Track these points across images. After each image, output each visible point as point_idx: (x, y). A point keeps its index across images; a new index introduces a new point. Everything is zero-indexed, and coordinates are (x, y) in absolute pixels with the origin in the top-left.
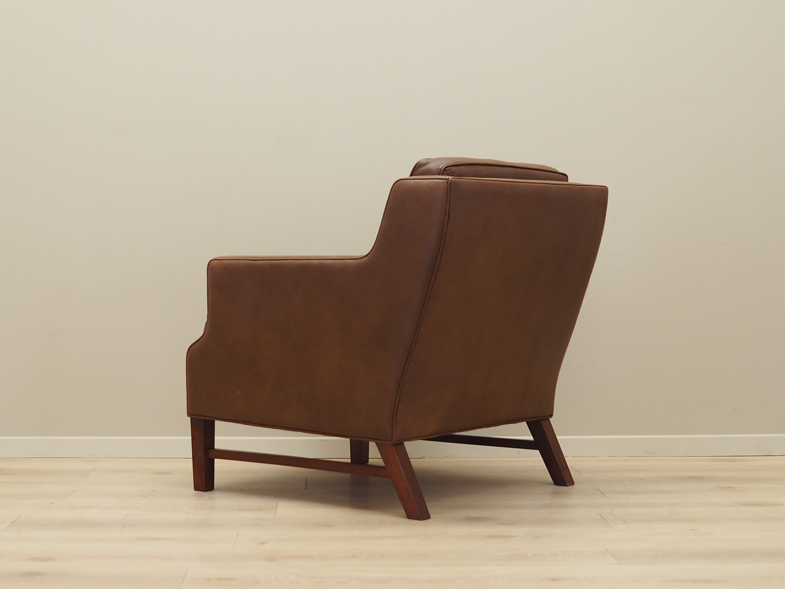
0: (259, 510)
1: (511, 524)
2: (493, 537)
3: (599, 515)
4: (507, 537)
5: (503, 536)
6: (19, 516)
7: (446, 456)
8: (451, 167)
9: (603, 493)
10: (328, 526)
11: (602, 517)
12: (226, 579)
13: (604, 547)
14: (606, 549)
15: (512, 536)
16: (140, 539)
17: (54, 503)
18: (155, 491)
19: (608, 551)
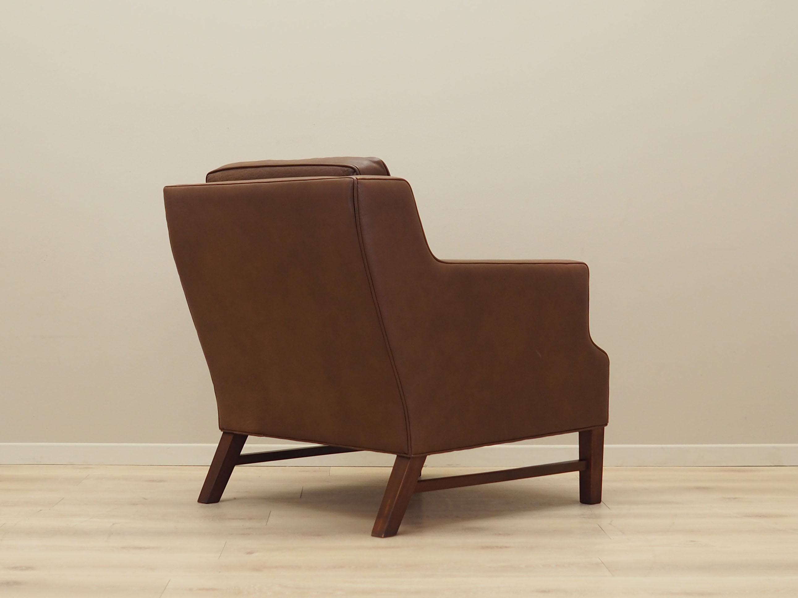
0: (250, 519)
1: (508, 534)
2: (487, 547)
3: (598, 526)
4: (501, 548)
5: (497, 547)
6: (4, 524)
7: (449, 465)
11: (601, 528)
12: (208, 590)
13: (599, 559)
14: (601, 561)
15: (506, 547)
16: (124, 548)
17: (41, 511)
18: (146, 499)
19: (603, 563)
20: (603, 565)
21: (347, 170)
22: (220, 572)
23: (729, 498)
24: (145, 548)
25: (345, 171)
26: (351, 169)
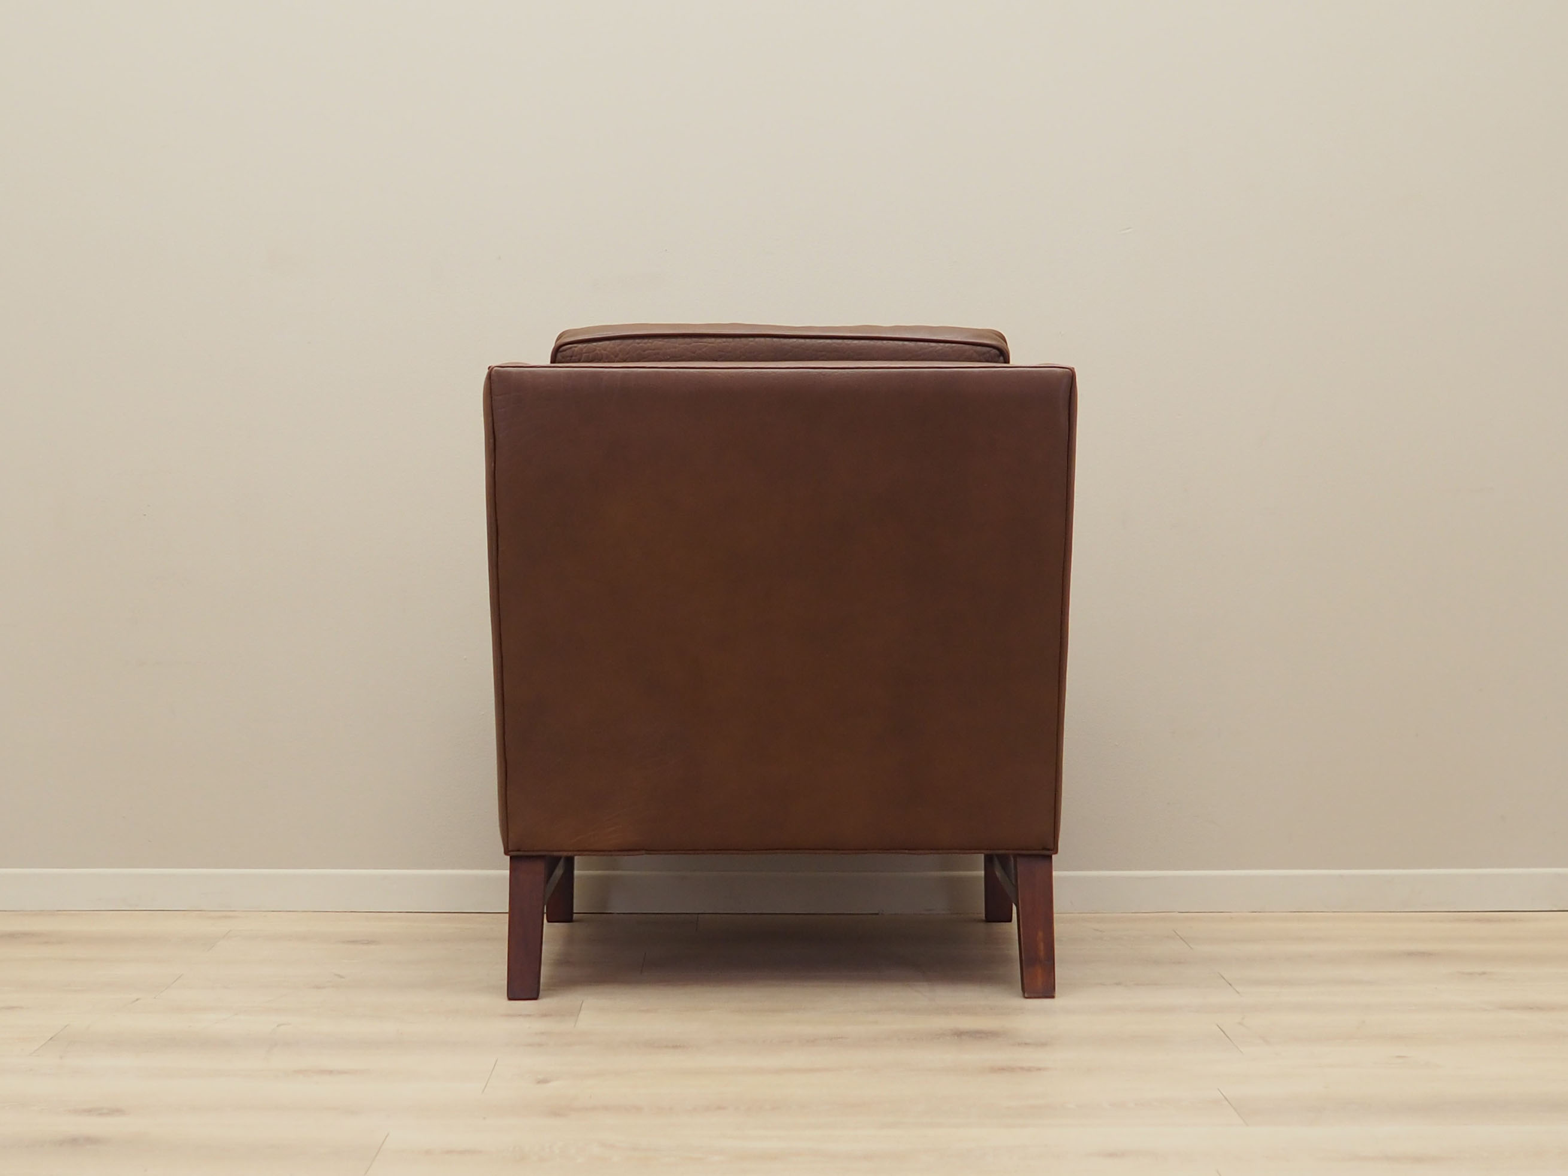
0: (544, 1015)
1: (1042, 1043)
2: (1002, 1070)
3: (1218, 1026)
4: (1029, 1070)
5: (1022, 1069)
6: (66, 1026)
8: (575, 345)
9: (1230, 984)
10: (675, 1047)
11: (1223, 1031)
12: (463, 1152)
13: (1217, 1090)
14: (1223, 1095)
15: (1039, 1069)
16: (301, 1071)
17: (136, 1002)
18: (342, 977)
19: (1226, 1098)
20: (1227, 1103)
21: (989, 352)
22: (484, 1118)
23: (1470, 974)
24: (341, 1072)
25: (984, 353)
26: (994, 351)
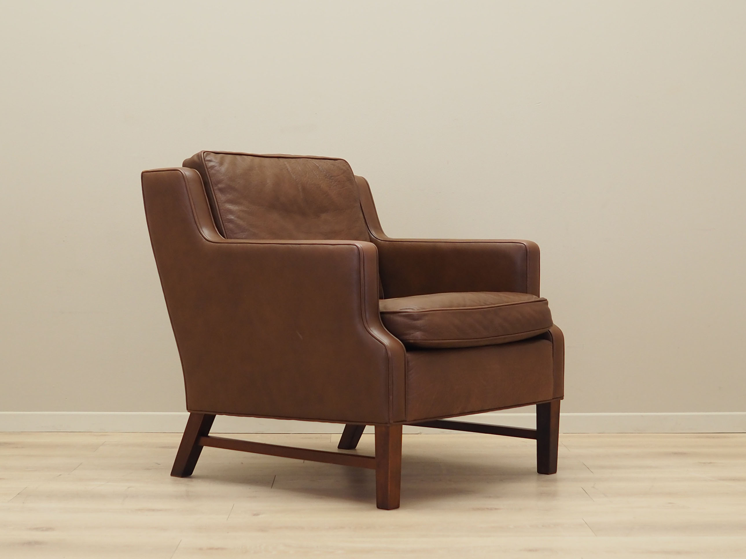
1: (497, 497)
2: (478, 509)
3: (582, 488)
4: (491, 509)
5: (488, 509)
6: (26, 488)
9: (588, 468)
12: (217, 549)
13: (583, 520)
14: (585, 522)
15: (496, 509)
16: (140, 510)
17: (60, 476)
18: (159, 464)
20: (586, 525)
22: (228, 533)
23: (704, 463)
24: (158, 510)
